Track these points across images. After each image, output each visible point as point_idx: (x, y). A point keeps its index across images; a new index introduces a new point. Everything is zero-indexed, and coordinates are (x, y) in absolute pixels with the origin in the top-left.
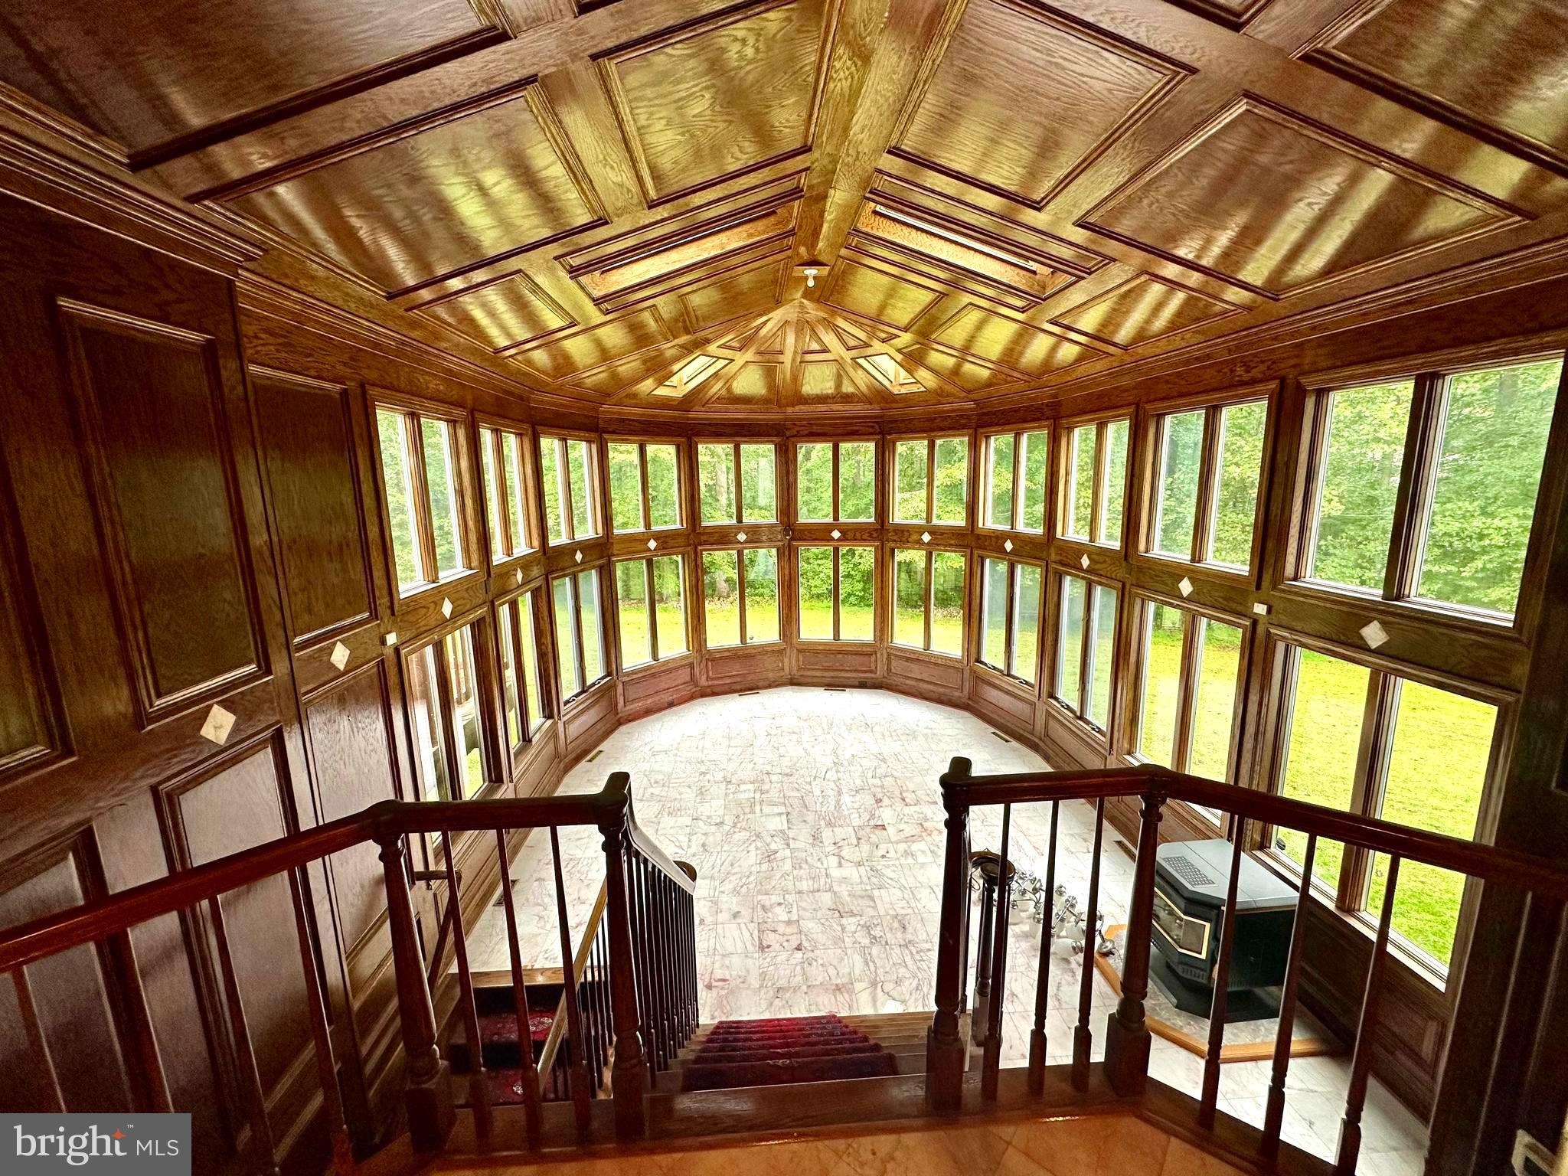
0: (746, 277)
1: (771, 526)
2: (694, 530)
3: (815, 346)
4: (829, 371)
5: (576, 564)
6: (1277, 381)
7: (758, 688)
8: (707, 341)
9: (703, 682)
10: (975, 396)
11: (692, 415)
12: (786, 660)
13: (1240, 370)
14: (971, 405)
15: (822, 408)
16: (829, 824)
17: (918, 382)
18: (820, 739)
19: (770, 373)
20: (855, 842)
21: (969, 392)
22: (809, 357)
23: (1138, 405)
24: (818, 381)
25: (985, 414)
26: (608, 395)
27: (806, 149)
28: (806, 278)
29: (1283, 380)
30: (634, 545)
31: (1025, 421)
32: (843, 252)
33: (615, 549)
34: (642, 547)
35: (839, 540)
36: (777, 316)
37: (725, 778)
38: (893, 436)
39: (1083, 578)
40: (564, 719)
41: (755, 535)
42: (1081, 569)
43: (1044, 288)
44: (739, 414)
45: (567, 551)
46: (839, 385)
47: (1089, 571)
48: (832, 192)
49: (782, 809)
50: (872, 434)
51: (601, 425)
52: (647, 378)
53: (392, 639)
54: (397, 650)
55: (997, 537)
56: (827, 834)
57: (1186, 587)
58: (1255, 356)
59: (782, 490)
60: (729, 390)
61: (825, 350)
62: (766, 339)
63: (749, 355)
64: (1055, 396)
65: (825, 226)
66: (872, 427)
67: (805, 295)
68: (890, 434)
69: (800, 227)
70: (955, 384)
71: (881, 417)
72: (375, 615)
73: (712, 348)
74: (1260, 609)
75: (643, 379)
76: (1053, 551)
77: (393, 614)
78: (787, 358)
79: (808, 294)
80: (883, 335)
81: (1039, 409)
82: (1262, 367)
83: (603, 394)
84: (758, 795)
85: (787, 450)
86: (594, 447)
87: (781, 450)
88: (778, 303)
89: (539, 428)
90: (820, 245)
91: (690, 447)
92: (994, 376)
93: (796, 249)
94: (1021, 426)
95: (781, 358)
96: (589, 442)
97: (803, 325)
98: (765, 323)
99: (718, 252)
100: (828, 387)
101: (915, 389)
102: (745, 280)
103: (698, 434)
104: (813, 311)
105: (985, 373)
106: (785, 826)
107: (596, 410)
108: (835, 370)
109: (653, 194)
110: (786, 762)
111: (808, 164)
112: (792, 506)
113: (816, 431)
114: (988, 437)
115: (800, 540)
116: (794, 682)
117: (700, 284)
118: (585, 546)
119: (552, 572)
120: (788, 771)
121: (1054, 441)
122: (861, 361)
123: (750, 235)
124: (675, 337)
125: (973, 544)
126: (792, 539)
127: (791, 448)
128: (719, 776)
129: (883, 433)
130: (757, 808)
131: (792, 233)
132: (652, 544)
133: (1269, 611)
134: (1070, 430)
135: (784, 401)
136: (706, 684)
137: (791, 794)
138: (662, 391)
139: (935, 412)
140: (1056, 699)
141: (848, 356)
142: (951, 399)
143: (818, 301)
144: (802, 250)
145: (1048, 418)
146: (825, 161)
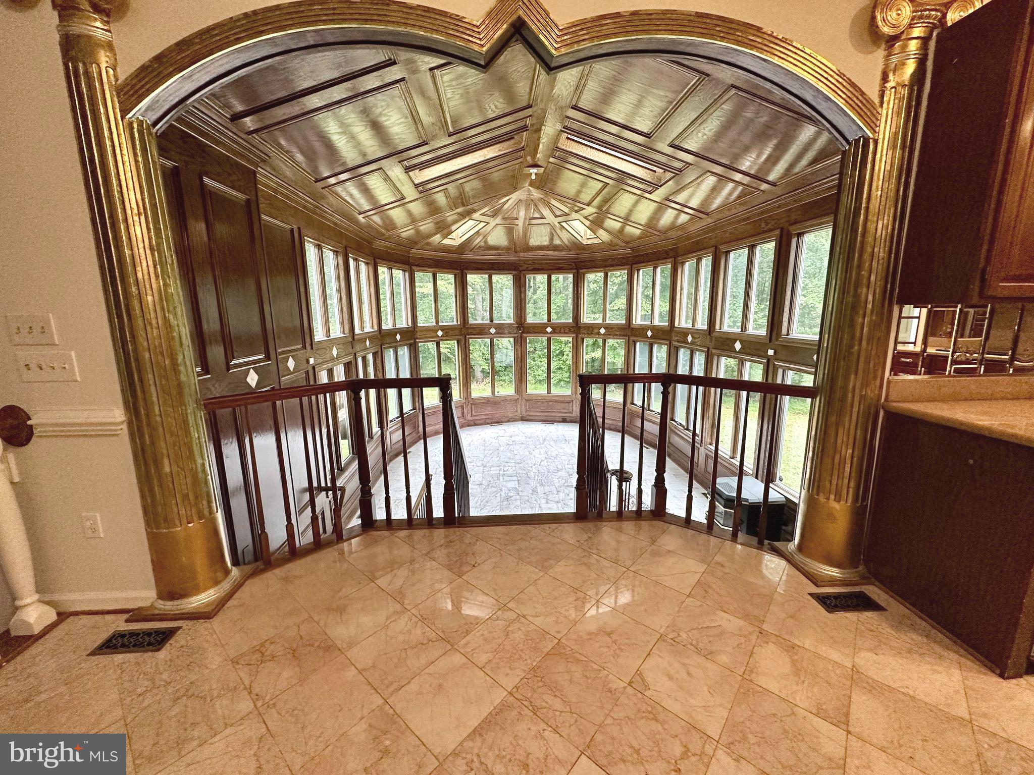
0: (496, 174)
1: (511, 324)
2: (464, 326)
3: (537, 215)
4: (546, 230)
5: (396, 341)
6: (779, 230)
7: (502, 422)
8: (475, 211)
9: (469, 417)
10: (631, 245)
11: (464, 257)
12: (519, 406)
13: (763, 225)
14: (629, 251)
15: (542, 253)
16: (542, 485)
17: (598, 237)
18: (538, 447)
19: (510, 231)
20: (556, 492)
21: (627, 243)
22: (534, 222)
23: (716, 247)
24: (539, 237)
25: (637, 256)
26: (415, 243)
27: (529, 106)
28: (531, 174)
29: (782, 229)
30: (429, 333)
31: (659, 260)
32: (552, 160)
33: (418, 335)
34: (434, 335)
35: (551, 333)
36: (515, 196)
37: (483, 464)
38: (584, 270)
39: (688, 348)
40: (390, 430)
41: (501, 330)
42: (687, 343)
43: (660, 180)
44: (491, 257)
45: (392, 333)
46: (552, 239)
47: (692, 343)
48: (543, 127)
49: (516, 478)
50: (571, 269)
51: (411, 261)
52: (437, 233)
53: (312, 361)
54: (314, 368)
55: (643, 329)
56: (540, 489)
57: (738, 346)
58: (770, 216)
59: (517, 303)
60: (486, 242)
61: (543, 218)
62: (508, 210)
63: (498, 220)
64: (676, 244)
65: (541, 146)
66: (571, 265)
67: (531, 185)
68: (582, 269)
69: (527, 146)
70: (619, 238)
71: (577, 259)
72: (304, 347)
73: (476, 215)
74: (771, 352)
75: (435, 234)
76: (673, 335)
77: (312, 348)
78: (520, 222)
79: (532, 184)
80: (576, 208)
81: (666, 252)
82: (773, 223)
83: (412, 242)
84: (502, 472)
85: (520, 278)
86: (407, 274)
87: (516, 279)
88: (515, 189)
89: (378, 260)
90: (538, 155)
91: (462, 276)
92: (641, 233)
93: (526, 157)
94: (657, 262)
95: (517, 222)
96: (404, 271)
97: (529, 203)
98: (508, 201)
99: (483, 159)
100: (545, 241)
101: (596, 241)
102: (496, 176)
103: (467, 269)
104: (536, 194)
105: (637, 232)
106: (517, 486)
107: (409, 252)
108: (549, 230)
109: (451, 129)
110: (517, 457)
111: (531, 113)
112: (523, 313)
113: (538, 268)
114: (638, 270)
115: (528, 333)
116: (523, 419)
117: (472, 177)
118: (402, 331)
119: (384, 344)
120: (519, 461)
121: (675, 270)
122: (564, 224)
123: (500, 150)
124: (456, 208)
125: (630, 334)
126: (523, 333)
127: (522, 277)
128: (479, 464)
129: (578, 269)
130: (501, 478)
131: (523, 149)
132: (440, 333)
133: (775, 353)
134: (683, 263)
135: (518, 249)
136: (471, 418)
137: (520, 472)
138: (446, 242)
139: (608, 256)
140: (675, 421)
141: (556, 221)
142: (617, 248)
143: (538, 188)
144: (529, 158)
145: (671, 257)
146: (540, 111)
